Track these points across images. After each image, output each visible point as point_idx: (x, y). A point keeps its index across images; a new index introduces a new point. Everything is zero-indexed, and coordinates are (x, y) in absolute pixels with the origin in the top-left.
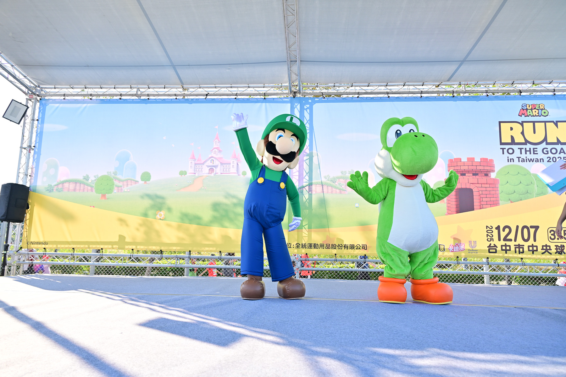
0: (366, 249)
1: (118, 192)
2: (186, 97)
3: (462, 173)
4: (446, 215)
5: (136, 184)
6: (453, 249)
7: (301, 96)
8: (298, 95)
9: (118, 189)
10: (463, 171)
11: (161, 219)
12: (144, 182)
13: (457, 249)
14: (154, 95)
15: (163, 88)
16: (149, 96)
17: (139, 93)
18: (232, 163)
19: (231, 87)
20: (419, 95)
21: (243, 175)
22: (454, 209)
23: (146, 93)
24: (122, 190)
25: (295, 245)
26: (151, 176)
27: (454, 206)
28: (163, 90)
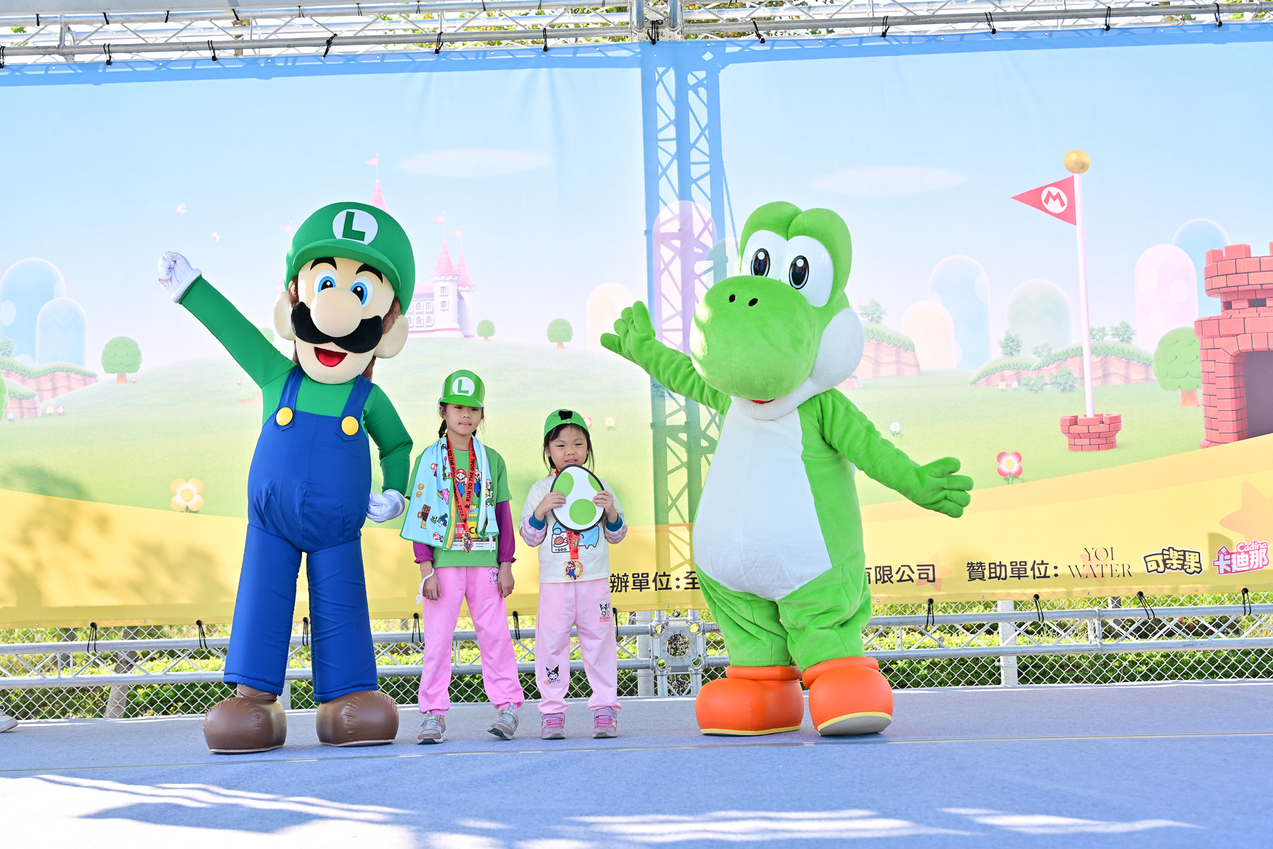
0: (934, 581)
1: (22, 416)
2: (247, 52)
3: (1253, 297)
4: (1204, 447)
5: (86, 385)
6: (1229, 562)
7: (679, 37)
8: (666, 34)
9: (21, 407)
10: (1255, 290)
11: (190, 509)
12: (116, 374)
13: (1243, 564)
14: (127, 49)
15: (161, 21)
16: (109, 52)
17: (69, 39)
18: (438, 292)
19: (418, 11)
20: (1100, 22)
21: (480, 335)
22: (1230, 427)
23: (99, 41)
24: (35, 408)
25: (682, 579)
26: (139, 354)
27: (1231, 416)
28: (162, 25)
